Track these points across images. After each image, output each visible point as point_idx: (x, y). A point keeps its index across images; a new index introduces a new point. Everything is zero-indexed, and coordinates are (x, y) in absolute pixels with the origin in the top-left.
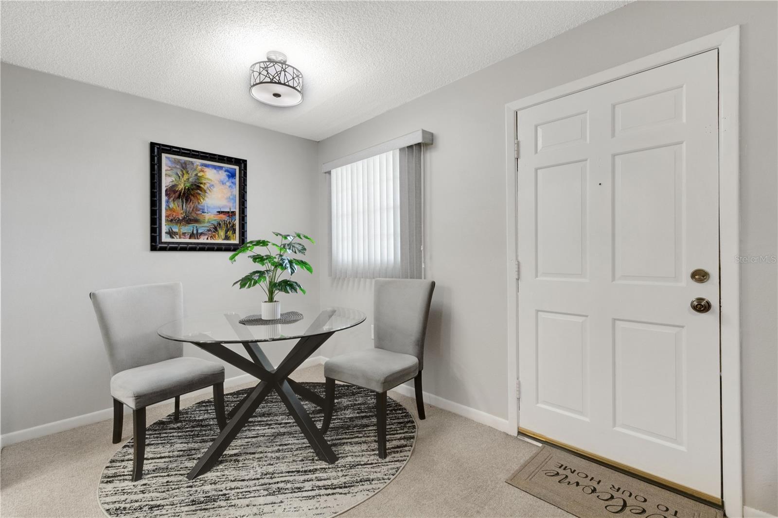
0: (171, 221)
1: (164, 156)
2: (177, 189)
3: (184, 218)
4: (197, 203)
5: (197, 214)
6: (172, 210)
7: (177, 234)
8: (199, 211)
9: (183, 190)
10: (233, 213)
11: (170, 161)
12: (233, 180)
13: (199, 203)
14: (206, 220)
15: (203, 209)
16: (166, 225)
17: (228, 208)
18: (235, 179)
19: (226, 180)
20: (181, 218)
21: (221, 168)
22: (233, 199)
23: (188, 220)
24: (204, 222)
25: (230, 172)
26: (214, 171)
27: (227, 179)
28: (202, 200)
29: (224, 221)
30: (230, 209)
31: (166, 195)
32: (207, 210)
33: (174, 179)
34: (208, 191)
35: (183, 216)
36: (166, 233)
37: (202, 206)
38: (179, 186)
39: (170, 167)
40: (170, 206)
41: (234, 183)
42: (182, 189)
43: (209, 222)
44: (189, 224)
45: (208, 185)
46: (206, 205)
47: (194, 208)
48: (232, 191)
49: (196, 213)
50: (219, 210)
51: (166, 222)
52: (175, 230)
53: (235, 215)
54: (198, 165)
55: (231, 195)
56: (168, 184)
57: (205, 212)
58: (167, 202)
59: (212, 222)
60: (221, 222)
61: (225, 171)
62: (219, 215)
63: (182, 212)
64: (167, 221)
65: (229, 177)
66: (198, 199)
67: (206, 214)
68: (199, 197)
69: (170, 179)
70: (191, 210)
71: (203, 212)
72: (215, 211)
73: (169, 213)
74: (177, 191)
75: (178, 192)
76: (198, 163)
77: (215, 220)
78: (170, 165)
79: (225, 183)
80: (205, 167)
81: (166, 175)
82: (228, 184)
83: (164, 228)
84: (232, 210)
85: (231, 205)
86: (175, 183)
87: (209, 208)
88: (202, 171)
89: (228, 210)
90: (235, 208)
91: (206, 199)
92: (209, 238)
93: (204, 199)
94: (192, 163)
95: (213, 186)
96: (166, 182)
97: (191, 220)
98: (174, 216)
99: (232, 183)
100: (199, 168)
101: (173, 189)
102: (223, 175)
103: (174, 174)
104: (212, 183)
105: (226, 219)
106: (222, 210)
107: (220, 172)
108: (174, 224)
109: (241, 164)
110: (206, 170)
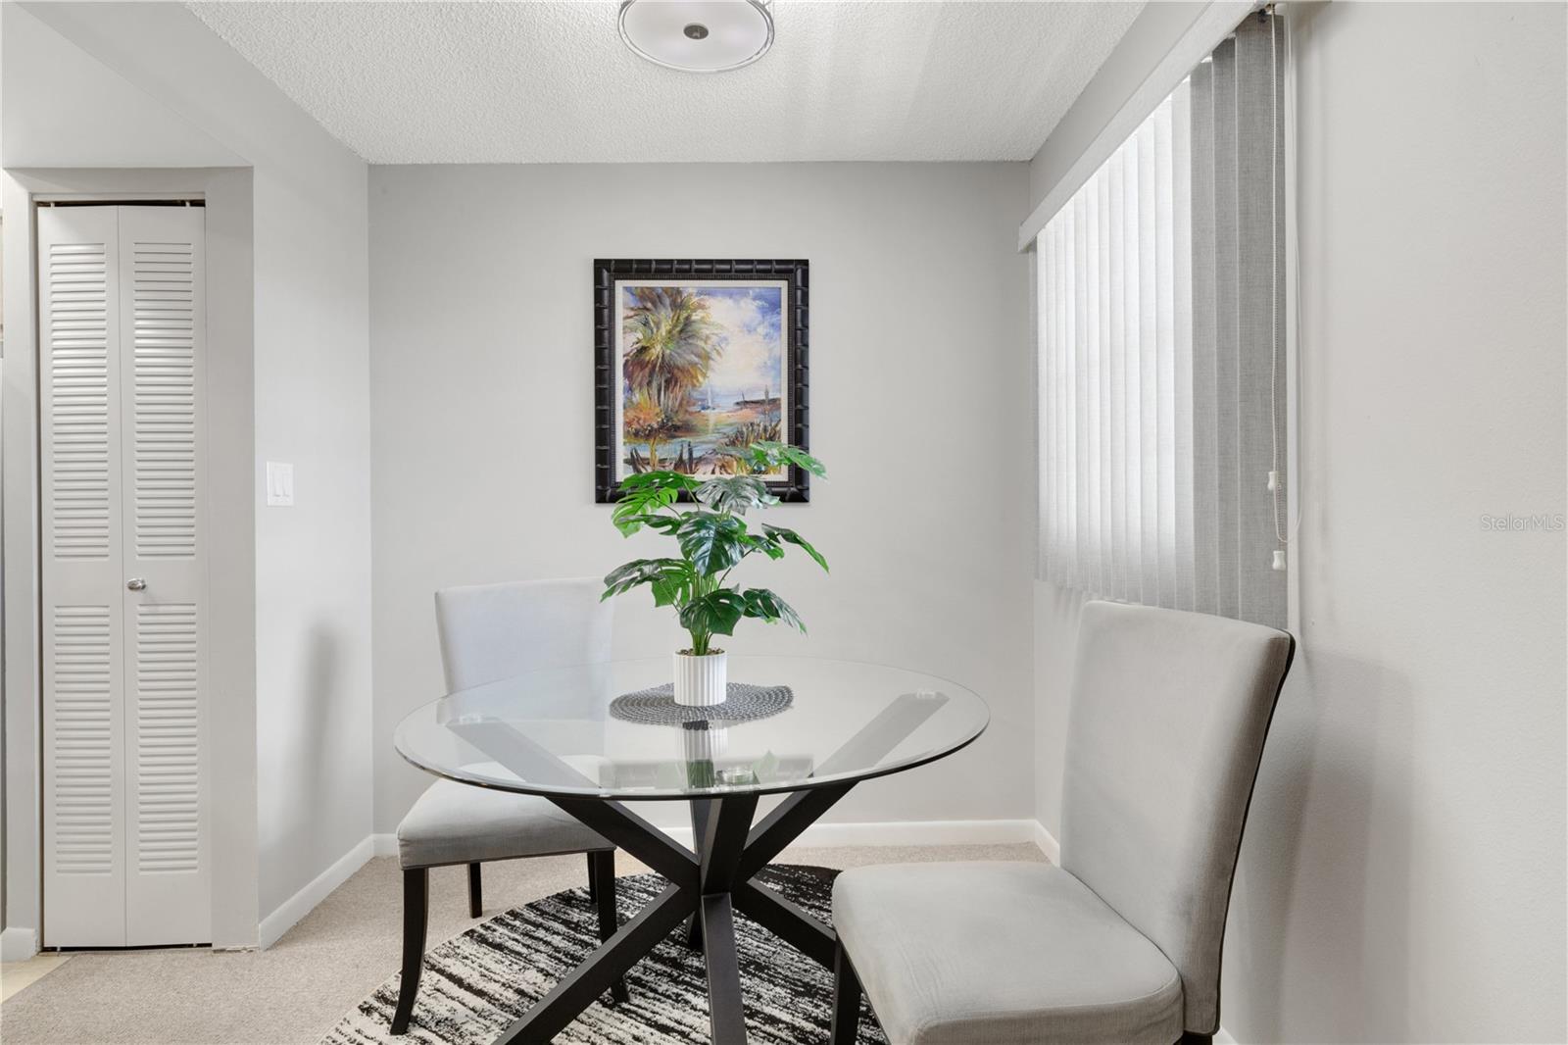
0: (636, 434)
1: (620, 285)
2: (647, 358)
3: (662, 426)
4: (690, 387)
5: (691, 414)
6: (637, 407)
7: (648, 464)
8: (694, 405)
9: (660, 360)
10: (775, 402)
11: (633, 294)
12: (774, 319)
13: (694, 386)
14: (711, 427)
15: (703, 400)
16: (625, 443)
17: (763, 393)
18: (779, 313)
19: (756, 322)
20: (655, 426)
21: (744, 292)
22: (773, 367)
23: (671, 429)
24: (705, 432)
25: (766, 300)
26: (729, 302)
27: (759, 317)
28: (700, 378)
29: (752, 424)
30: (767, 393)
31: (628, 375)
32: (713, 402)
33: (640, 336)
34: (714, 355)
35: (660, 420)
36: (626, 461)
37: (702, 393)
38: (653, 350)
39: (632, 309)
40: (634, 399)
41: (776, 327)
42: (658, 357)
43: (716, 430)
44: (674, 437)
45: (714, 339)
46: (709, 389)
47: (682, 399)
48: (772, 345)
49: (687, 411)
50: (741, 400)
51: (625, 437)
52: (644, 453)
53: (779, 407)
54: (691, 295)
55: (770, 358)
56: (629, 350)
57: (708, 408)
58: (630, 389)
59: (724, 431)
60: (744, 429)
61: (755, 299)
62: (739, 412)
63: (658, 410)
64: (627, 434)
65: (764, 311)
66: (692, 377)
67: (708, 411)
68: (693, 373)
69: (633, 338)
70: (677, 404)
71: (704, 408)
72: (732, 407)
73: (631, 414)
74: (648, 362)
75: (650, 366)
76: (690, 290)
77: (731, 425)
78: (632, 305)
79: (755, 330)
80: (706, 297)
81: (625, 328)
82: (761, 330)
83: (622, 451)
84: (771, 397)
85: (769, 382)
86: (644, 344)
87: (718, 395)
88: (701, 307)
89: (763, 397)
90: (780, 391)
91: (709, 374)
92: (717, 470)
93: (704, 376)
94: (678, 291)
95: (726, 339)
96: (624, 344)
97: (677, 428)
98: (641, 422)
99: (773, 325)
100: (695, 299)
101: (639, 359)
102: (749, 309)
103: (641, 327)
104: (725, 334)
105: (756, 421)
106: (747, 399)
107: (742, 303)
108: (642, 441)
109: (794, 273)
110: (709, 302)
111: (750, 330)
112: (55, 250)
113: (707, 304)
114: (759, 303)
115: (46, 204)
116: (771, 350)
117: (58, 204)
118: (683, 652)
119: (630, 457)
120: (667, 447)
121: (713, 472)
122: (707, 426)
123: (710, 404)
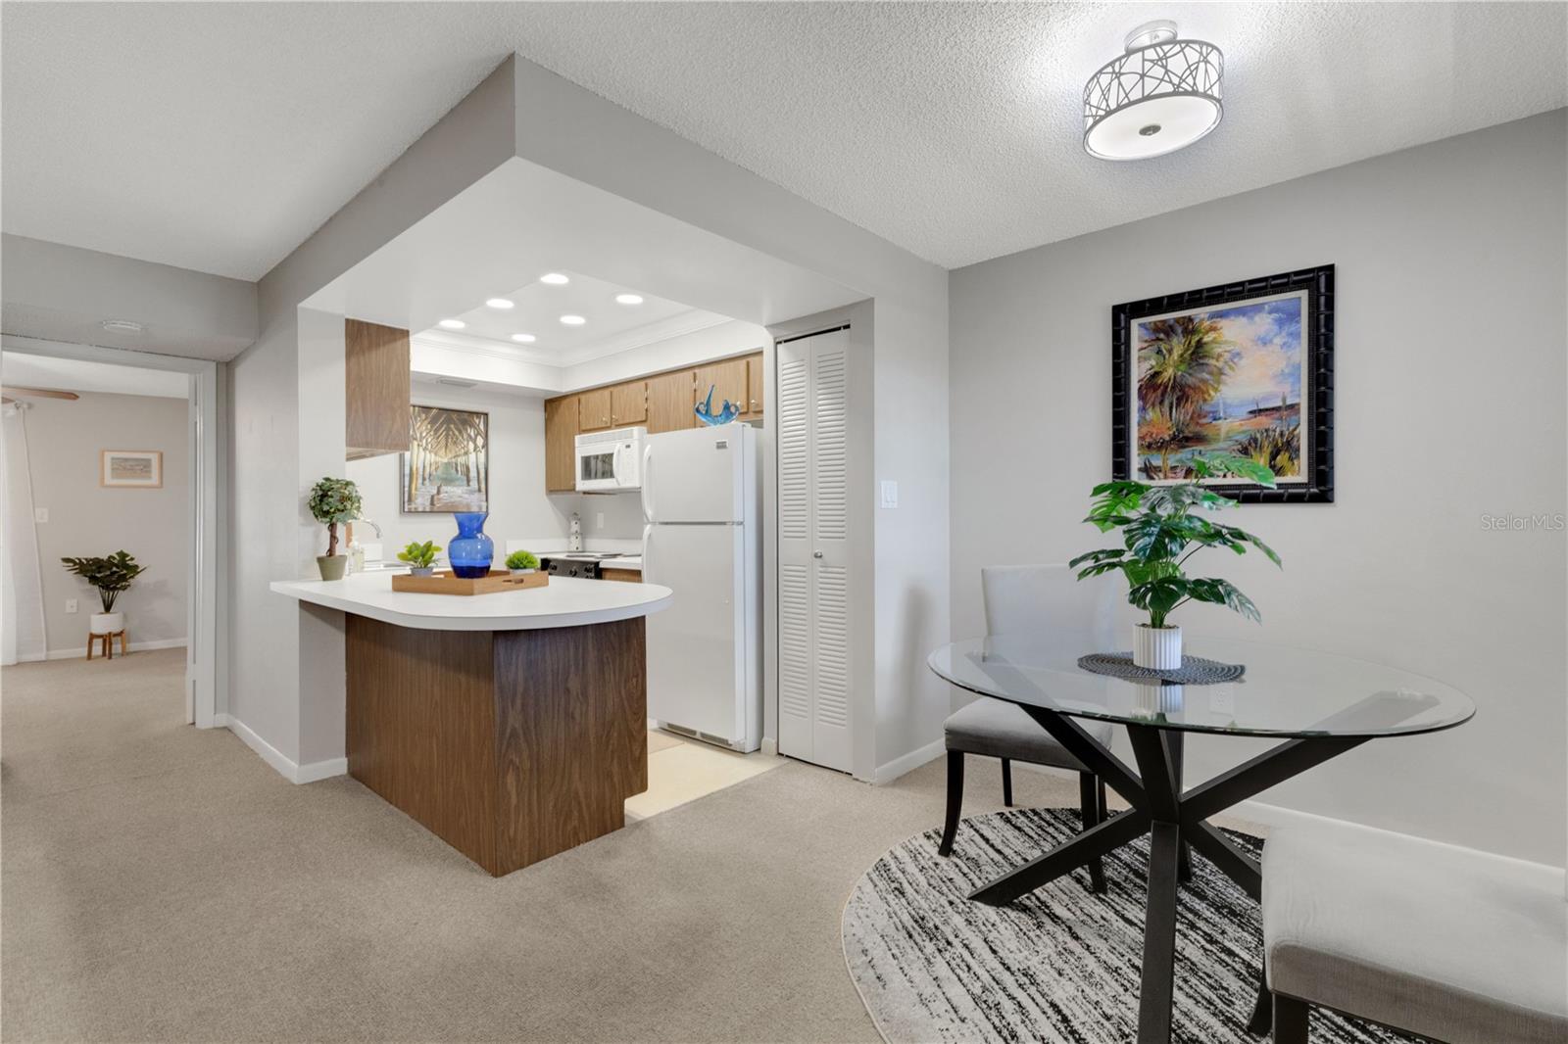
0: (1149, 446)
1: (1135, 324)
2: (1160, 381)
3: (1173, 438)
4: (1201, 402)
5: (1202, 425)
6: (1150, 423)
7: (1160, 471)
8: (1205, 417)
9: (1172, 381)
10: (1293, 408)
11: (1146, 329)
12: (1293, 328)
13: (1205, 400)
14: (1223, 435)
15: (1213, 412)
16: (1139, 455)
17: (1280, 399)
18: (1298, 322)
19: (1272, 334)
20: (1167, 438)
21: (1258, 308)
22: (1291, 375)
23: (1183, 439)
24: (1217, 440)
25: (1283, 312)
26: (1242, 320)
27: (1276, 328)
28: (1212, 393)
29: (1267, 430)
30: (1284, 400)
31: (1142, 397)
32: (1225, 412)
33: (1153, 363)
34: (1227, 370)
35: (1171, 432)
36: (1140, 470)
37: (1213, 406)
38: (1165, 374)
39: (1146, 341)
40: (1147, 417)
41: (1296, 335)
42: (1170, 379)
43: (1228, 438)
44: (1184, 447)
45: (1227, 356)
46: (1221, 401)
47: (1193, 413)
48: (1290, 353)
49: (1198, 423)
50: (1255, 408)
51: (1139, 449)
52: (1157, 462)
53: (1298, 412)
54: (1203, 320)
55: (1287, 366)
56: (1143, 376)
57: (1220, 418)
58: (1143, 409)
59: (1237, 438)
60: (1258, 436)
61: (1270, 313)
62: (1254, 420)
63: (1169, 424)
64: (1141, 447)
65: (1280, 323)
66: (1203, 393)
67: (1220, 422)
68: (1205, 389)
69: (1146, 365)
70: (1188, 418)
71: (1215, 419)
72: (1244, 412)
73: (1145, 430)
74: (1161, 384)
75: (1162, 387)
76: (1202, 316)
77: (1244, 432)
78: (1147, 338)
79: (1271, 341)
80: (1219, 319)
81: (1139, 358)
82: (1278, 341)
83: (1136, 461)
84: (1289, 402)
85: (1287, 388)
86: (1156, 369)
87: (1230, 406)
88: (1213, 329)
89: (1278, 404)
90: (1299, 396)
91: (1221, 387)
93: (1216, 390)
94: (1190, 319)
95: (1239, 354)
96: (1138, 373)
97: (1187, 439)
98: (1154, 435)
99: (1291, 334)
100: (1206, 324)
101: (1152, 385)
102: (1264, 323)
103: (1155, 356)
104: (1237, 349)
105: (1272, 427)
106: (1262, 407)
107: (1257, 318)
108: (1154, 452)
109: (1318, 280)
110: (1222, 323)
111: (1265, 342)
113: (1219, 326)
114: (1276, 315)
116: (1287, 359)
118: (1144, 625)
119: (1143, 466)
120: (1179, 455)
122: (1218, 435)
123: (1222, 415)
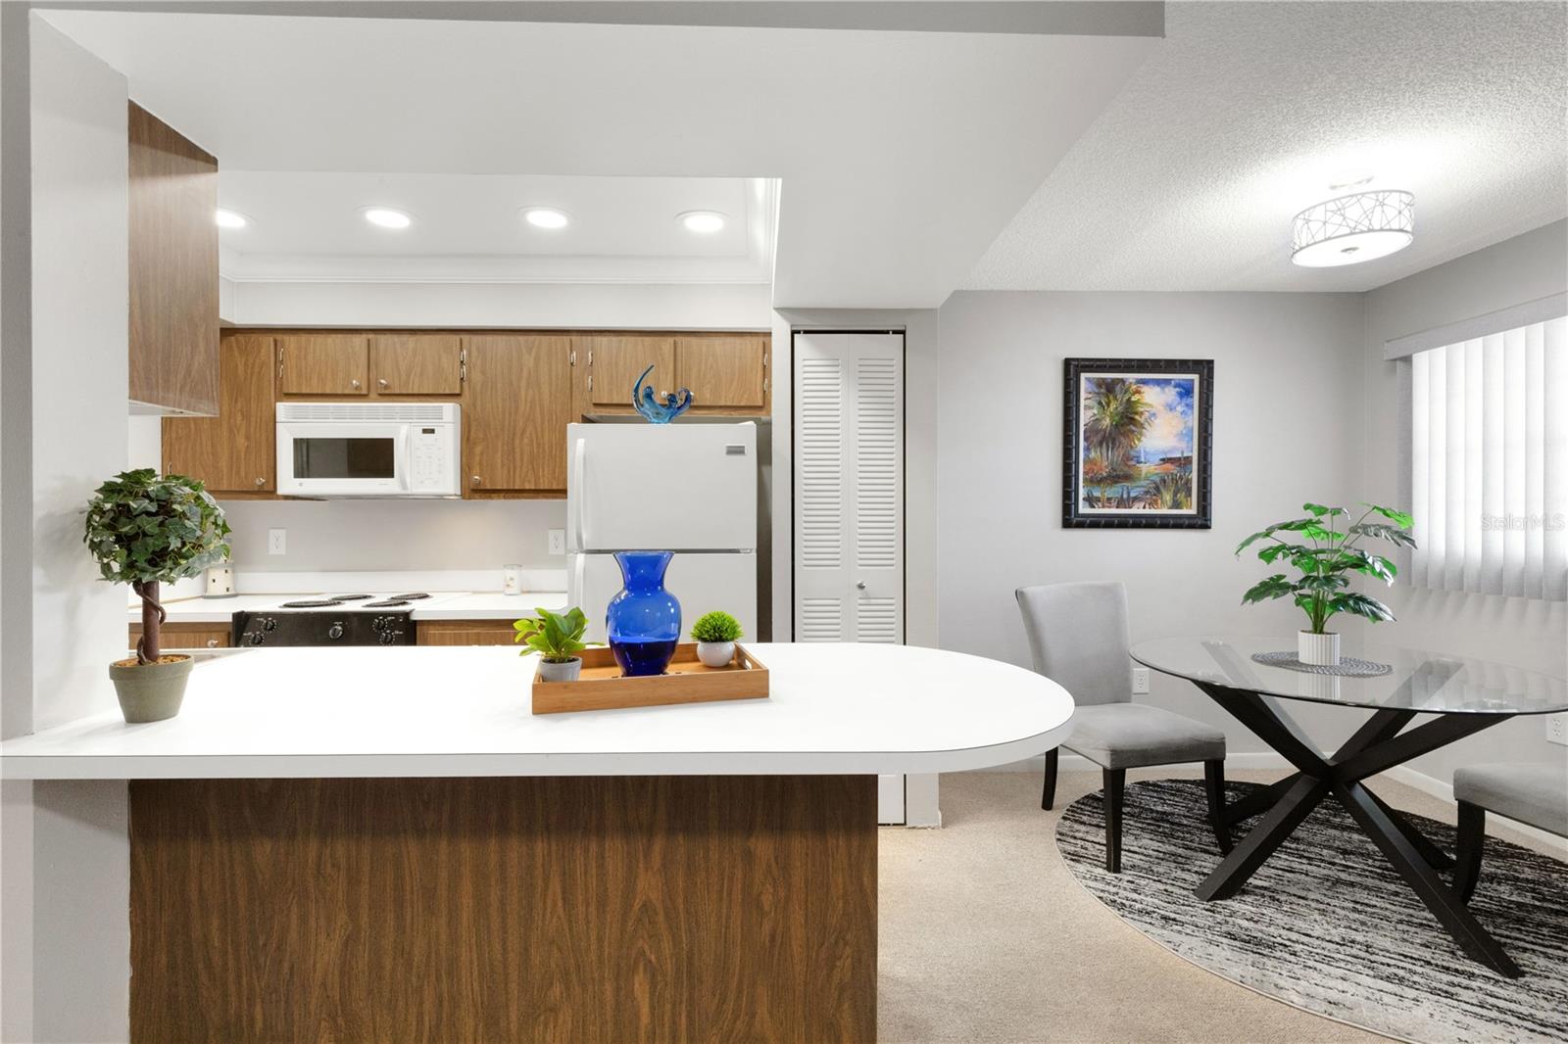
0: (1091, 480)
1: (1083, 377)
2: (1100, 428)
3: (1109, 474)
4: (1129, 448)
5: (1129, 467)
6: (1093, 461)
7: (1099, 501)
8: (1132, 460)
9: (1109, 428)
10: (1188, 460)
11: (1091, 383)
12: (1189, 401)
13: (1132, 447)
14: (1143, 476)
15: (1137, 457)
16: (1084, 486)
17: (1179, 452)
18: (1192, 397)
19: (1176, 403)
20: (1105, 475)
21: (1167, 382)
22: (1187, 435)
23: (1115, 478)
24: (1139, 479)
25: (1184, 388)
26: (1157, 389)
27: (1178, 399)
28: (1136, 442)
29: (1172, 474)
30: (1183, 453)
31: (1086, 439)
32: (1144, 458)
33: (1096, 412)
34: (1146, 425)
35: (1108, 470)
36: (1084, 499)
37: (1137, 452)
38: (1104, 422)
39: (1091, 393)
40: (1090, 456)
41: (1190, 406)
42: (1107, 426)
43: (1147, 478)
44: (1117, 482)
45: (1147, 414)
46: (1142, 449)
47: (1123, 456)
48: (1186, 420)
49: (1127, 464)
50: (1164, 457)
51: (1084, 482)
52: (1097, 494)
53: (1191, 462)
54: (1133, 383)
55: (1185, 428)
56: (1088, 421)
57: (1141, 462)
58: (1087, 449)
59: (1152, 478)
60: (1166, 478)
61: (1175, 387)
62: (1163, 466)
63: (1106, 464)
64: (1085, 480)
65: (1181, 395)
66: (1131, 440)
67: (1141, 465)
68: (1132, 437)
69: (1090, 413)
70: (1120, 459)
71: (1138, 462)
72: (1157, 462)
73: (1089, 467)
74: (1101, 430)
75: (1102, 433)
76: (1132, 380)
77: (1157, 474)
78: (1090, 390)
79: (1174, 408)
80: (1143, 385)
81: (1085, 406)
82: (1180, 409)
83: (1082, 491)
84: (1185, 455)
85: (1183, 445)
86: (1098, 417)
87: (1148, 453)
88: (1138, 392)
89: (1179, 455)
90: (1192, 451)
91: (1143, 438)
92: (1147, 506)
93: (1139, 440)
94: (1122, 381)
95: (1154, 414)
96: (1085, 417)
97: (1118, 477)
98: (1095, 472)
99: (1187, 405)
100: (1134, 387)
101: (1094, 429)
102: (1171, 393)
103: (1096, 405)
104: (1154, 410)
105: (1175, 472)
106: (1168, 457)
107: (1166, 390)
108: (1096, 485)
109: (1204, 368)
110: (1145, 389)
111: (1171, 408)
112: (806, 363)
113: (1142, 390)
114: (1178, 389)
115: (799, 332)
116: (1185, 423)
117: (806, 332)
119: (1087, 496)
120: (1113, 489)
121: (1144, 508)
122: (1140, 475)
123: (1143, 460)
